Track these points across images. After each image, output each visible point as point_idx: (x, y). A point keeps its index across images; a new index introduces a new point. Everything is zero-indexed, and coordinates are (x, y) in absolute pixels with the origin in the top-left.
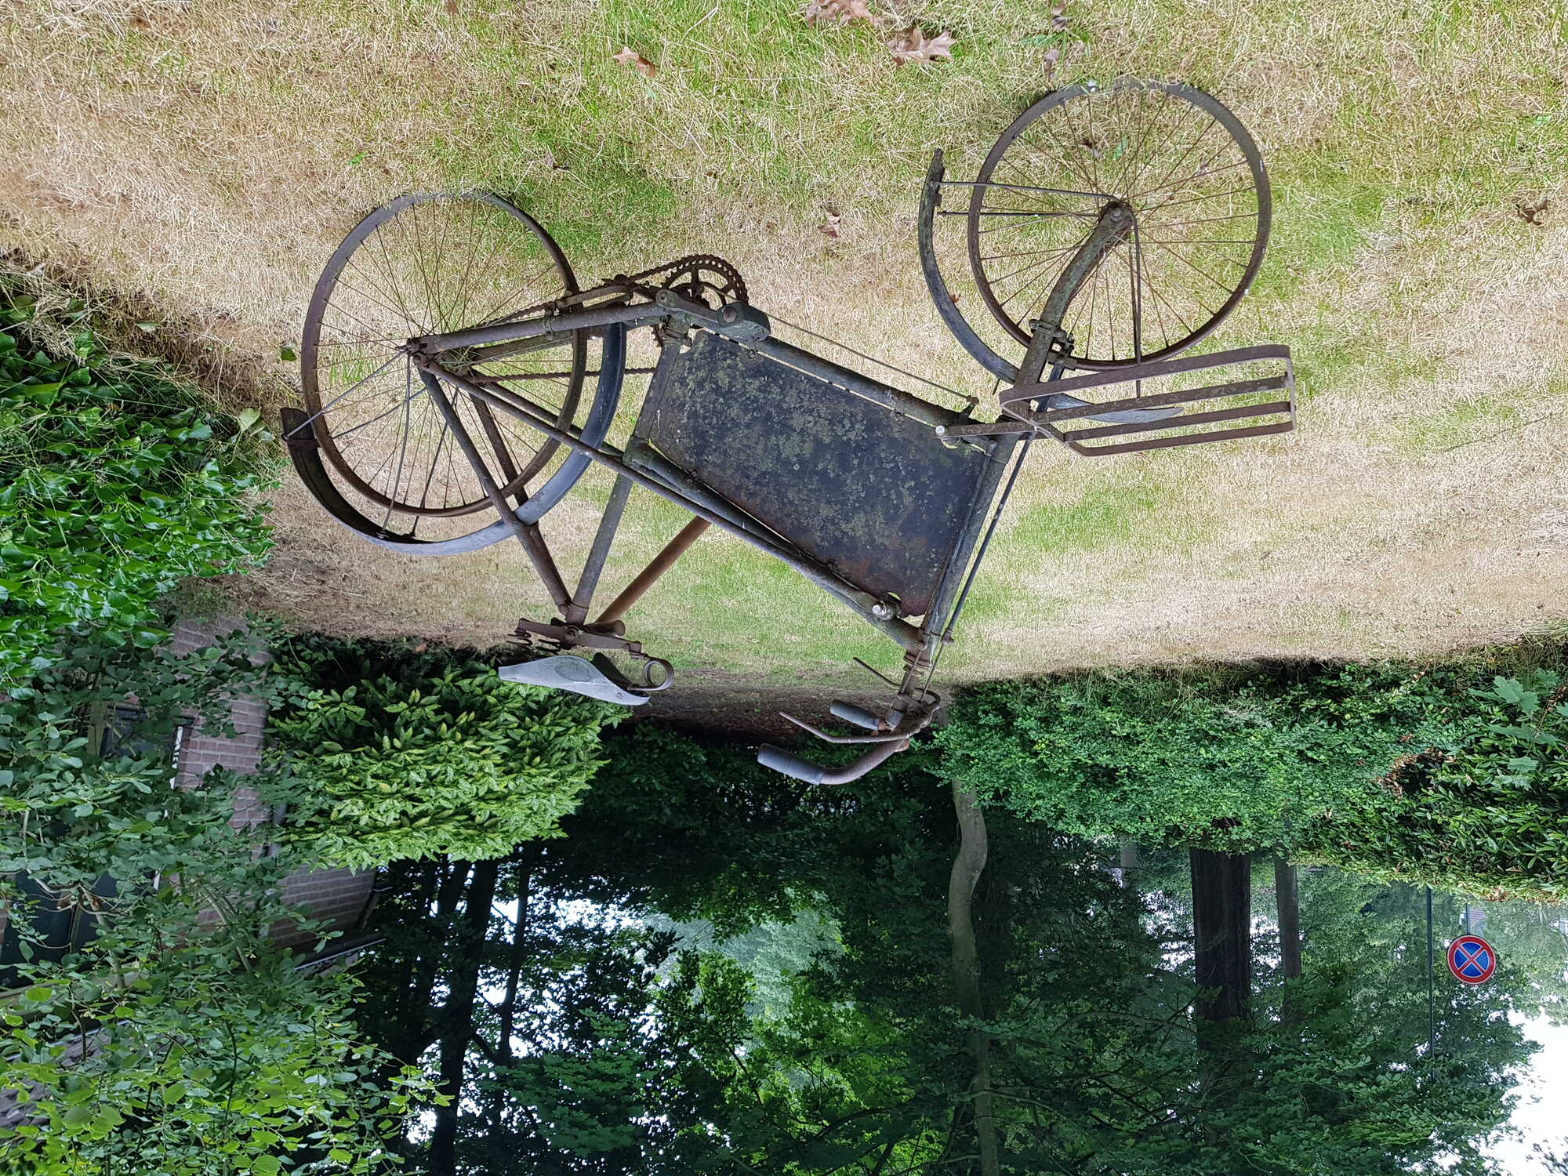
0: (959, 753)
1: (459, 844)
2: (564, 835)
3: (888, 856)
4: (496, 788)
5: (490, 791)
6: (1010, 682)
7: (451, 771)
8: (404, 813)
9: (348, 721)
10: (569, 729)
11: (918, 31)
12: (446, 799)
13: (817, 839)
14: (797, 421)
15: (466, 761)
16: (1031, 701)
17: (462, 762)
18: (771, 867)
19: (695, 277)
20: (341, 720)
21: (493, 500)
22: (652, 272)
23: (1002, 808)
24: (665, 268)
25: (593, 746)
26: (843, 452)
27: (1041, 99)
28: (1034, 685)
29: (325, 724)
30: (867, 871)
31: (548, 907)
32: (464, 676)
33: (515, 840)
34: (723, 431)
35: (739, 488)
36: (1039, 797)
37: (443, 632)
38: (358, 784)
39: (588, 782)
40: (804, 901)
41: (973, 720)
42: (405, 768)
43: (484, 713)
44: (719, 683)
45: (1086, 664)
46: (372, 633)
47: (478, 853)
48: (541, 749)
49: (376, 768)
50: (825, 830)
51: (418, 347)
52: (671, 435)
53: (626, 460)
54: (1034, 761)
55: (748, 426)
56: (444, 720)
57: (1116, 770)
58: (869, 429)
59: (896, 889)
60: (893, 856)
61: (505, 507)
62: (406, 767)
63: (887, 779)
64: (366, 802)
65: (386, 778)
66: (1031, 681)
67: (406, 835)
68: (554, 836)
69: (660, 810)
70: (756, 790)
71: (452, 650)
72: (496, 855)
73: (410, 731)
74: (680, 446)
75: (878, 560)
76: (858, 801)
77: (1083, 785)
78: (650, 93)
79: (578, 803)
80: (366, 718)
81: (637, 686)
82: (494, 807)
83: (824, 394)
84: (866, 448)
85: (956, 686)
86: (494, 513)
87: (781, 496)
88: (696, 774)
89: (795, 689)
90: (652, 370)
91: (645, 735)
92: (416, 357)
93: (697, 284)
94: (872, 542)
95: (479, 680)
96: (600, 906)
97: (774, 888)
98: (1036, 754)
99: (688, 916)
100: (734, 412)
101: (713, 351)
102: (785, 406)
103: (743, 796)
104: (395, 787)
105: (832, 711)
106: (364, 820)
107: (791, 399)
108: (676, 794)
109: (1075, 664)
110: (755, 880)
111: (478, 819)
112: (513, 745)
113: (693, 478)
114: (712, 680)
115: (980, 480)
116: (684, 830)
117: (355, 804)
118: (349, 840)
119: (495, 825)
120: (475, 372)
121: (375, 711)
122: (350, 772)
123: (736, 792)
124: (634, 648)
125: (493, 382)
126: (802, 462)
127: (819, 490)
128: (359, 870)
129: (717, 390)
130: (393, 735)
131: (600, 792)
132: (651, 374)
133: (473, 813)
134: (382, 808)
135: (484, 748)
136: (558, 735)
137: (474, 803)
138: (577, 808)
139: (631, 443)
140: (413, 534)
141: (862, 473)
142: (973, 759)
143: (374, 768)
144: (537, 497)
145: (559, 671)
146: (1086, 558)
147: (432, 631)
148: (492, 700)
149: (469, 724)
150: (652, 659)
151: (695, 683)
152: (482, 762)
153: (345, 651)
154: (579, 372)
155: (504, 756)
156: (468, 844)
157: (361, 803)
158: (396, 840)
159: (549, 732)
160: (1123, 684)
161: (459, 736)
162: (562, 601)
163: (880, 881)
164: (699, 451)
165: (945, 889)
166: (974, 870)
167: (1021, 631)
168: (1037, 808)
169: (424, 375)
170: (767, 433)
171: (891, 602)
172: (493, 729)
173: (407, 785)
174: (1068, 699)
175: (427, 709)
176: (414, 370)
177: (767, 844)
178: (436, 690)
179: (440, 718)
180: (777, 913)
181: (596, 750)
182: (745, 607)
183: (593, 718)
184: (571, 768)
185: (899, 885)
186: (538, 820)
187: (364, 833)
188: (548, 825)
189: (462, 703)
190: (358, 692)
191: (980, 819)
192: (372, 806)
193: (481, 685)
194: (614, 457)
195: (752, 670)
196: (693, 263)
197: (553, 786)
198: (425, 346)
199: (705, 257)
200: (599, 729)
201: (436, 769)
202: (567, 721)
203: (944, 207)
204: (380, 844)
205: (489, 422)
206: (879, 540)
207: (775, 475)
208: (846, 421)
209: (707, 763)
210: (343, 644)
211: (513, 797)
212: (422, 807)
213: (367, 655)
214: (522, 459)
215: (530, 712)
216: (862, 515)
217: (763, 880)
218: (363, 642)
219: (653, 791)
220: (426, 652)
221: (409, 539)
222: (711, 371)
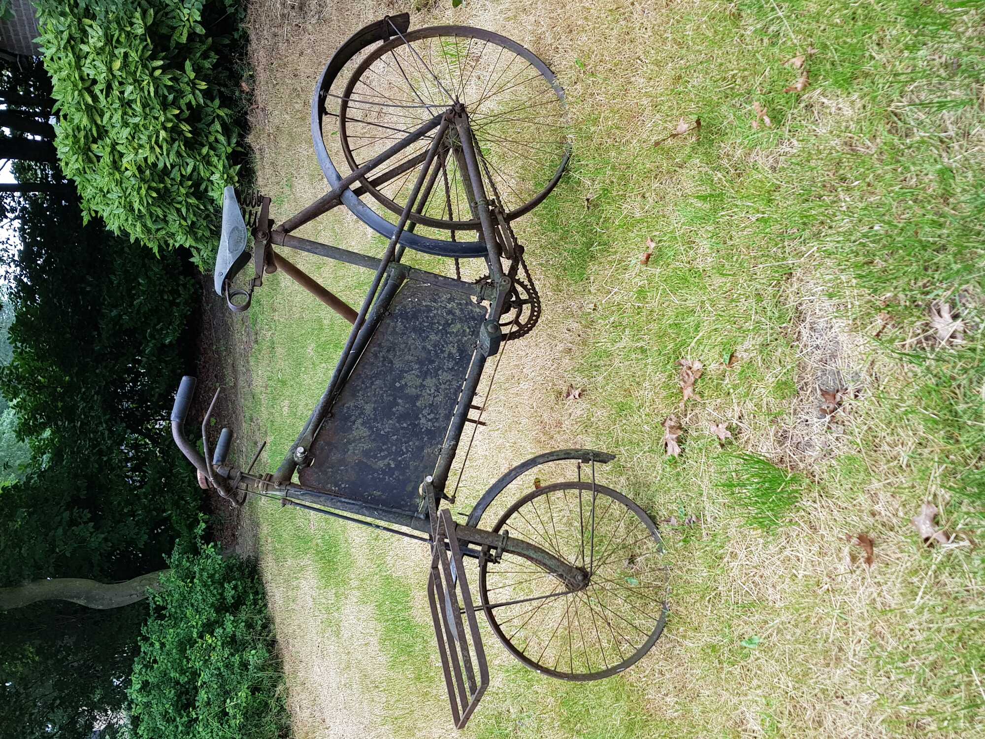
0: (196, 569)
1: (70, 131)
2: (85, 222)
3: (90, 520)
4: (124, 160)
5: (121, 155)
6: (265, 605)
7: (136, 120)
8: (95, 82)
9: (174, 29)
10: (185, 219)
11: (680, 433)
12: (111, 118)
13: (101, 453)
14: (430, 382)
15: (147, 133)
16: (250, 625)
17: (146, 128)
18: (70, 413)
19: (525, 302)
20: (174, 23)
21: (357, 172)
22: (527, 271)
23: (149, 615)
24: (530, 280)
25: (171, 242)
26: (412, 415)
27: (653, 521)
28: (265, 626)
29: (168, 9)
30: (75, 502)
31: (13, 210)
32: (224, 125)
33: (78, 180)
34: (419, 331)
35: (380, 345)
36: (163, 645)
37: (261, 106)
38: (118, 41)
39: (137, 239)
40: (39, 448)
41: (227, 577)
42: (135, 81)
43: (192, 145)
44: (240, 348)
45: (287, 668)
46: (254, 45)
47: (63, 149)
48: (164, 197)
49: (134, 56)
50: (110, 459)
51: (459, 111)
52: (413, 295)
53: (393, 264)
54: (195, 635)
55: (424, 348)
56: (182, 111)
57: (194, 708)
58: (428, 432)
59: (60, 531)
60: (91, 524)
61: (352, 181)
62: (137, 82)
63: (164, 511)
64: (102, 49)
65: (125, 65)
66: (267, 624)
67: (75, 85)
68: (84, 214)
69: (115, 306)
70: (141, 393)
71: (246, 113)
72: (63, 164)
73: (170, 83)
74: (407, 301)
75: (336, 447)
76: (141, 487)
77: (177, 683)
78: (633, 262)
79: (117, 233)
80: (178, 43)
81: (229, 286)
82: (107, 159)
83: (450, 398)
84: (415, 431)
85: (257, 559)
86: (346, 171)
87: (376, 376)
88: (152, 336)
89: (241, 417)
90: (459, 277)
91: (184, 286)
92: (451, 111)
93: (520, 303)
94: (349, 442)
95: (221, 138)
96: (16, 258)
97: (48, 418)
98: (201, 636)
99: (15, 341)
100: (433, 337)
101: (474, 318)
102: (440, 372)
103: (135, 381)
104: (117, 73)
105: (224, 430)
106: (85, 48)
107: (444, 376)
108: (131, 319)
109: (287, 658)
110: (55, 400)
111: (94, 147)
112: (166, 172)
113: (384, 313)
114: (241, 341)
115: (398, 510)
116: (97, 328)
117: (99, 40)
118: (65, 35)
119: (91, 161)
120: (448, 150)
121: (184, 51)
122: (128, 34)
123: (138, 374)
124: (257, 281)
125: (441, 165)
126: (402, 388)
127: (383, 402)
128: (37, 46)
129: (447, 324)
130: (164, 68)
131: (127, 250)
132: (456, 278)
133: (100, 142)
134: (98, 63)
135: (161, 147)
136: (178, 211)
137: (108, 141)
138: (112, 232)
139: (405, 267)
140: (327, 113)
141: (398, 431)
142: (192, 582)
143: (133, 54)
144: (361, 203)
145: (235, 229)
146: (374, 640)
147: (261, 97)
148: (205, 151)
149: (181, 133)
150: (250, 295)
151: (237, 326)
152: (148, 146)
153: (235, 21)
154: (454, 226)
155: (155, 165)
156: (71, 139)
157: (101, 44)
158: (69, 76)
159: (180, 203)
160: (272, 703)
161: (170, 125)
162: (287, 227)
163: (66, 515)
164: (404, 316)
165: (65, 575)
166: (87, 598)
167: (310, 604)
168: (152, 645)
169: (440, 116)
170: (420, 362)
171: (307, 460)
172: (179, 154)
173: (121, 83)
174: (253, 657)
175: (191, 96)
176: (444, 109)
177: (92, 408)
178: (209, 103)
179: (184, 108)
180: (25, 424)
181: (168, 245)
182: (308, 364)
183: (196, 240)
184: (149, 224)
185: (65, 533)
186: (98, 199)
187: (72, 48)
188: (94, 207)
189: (199, 125)
190: (199, 35)
191: (136, 599)
192: (98, 54)
193: (217, 140)
194: (393, 257)
195: (254, 375)
196: (534, 299)
197: (132, 210)
198: (460, 116)
199: (539, 307)
200: (187, 245)
201: (138, 107)
202: (192, 217)
203: (582, 465)
204: (64, 62)
205: (412, 163)
206: (351, 447)
207: (391, 369)
208: (432, 416)
209: (164, 345)
210: (242, 20)
211: (117, 176)
212: (102, 98)
213: (234, 40)
214: (388, 190)
215: (197, 184)
216: (368, 433)
217: (56, 406)
218: (246, 38)
219: (132, 298)
220: (242, 92)
221: (322, 111)
222: (460, 319)
